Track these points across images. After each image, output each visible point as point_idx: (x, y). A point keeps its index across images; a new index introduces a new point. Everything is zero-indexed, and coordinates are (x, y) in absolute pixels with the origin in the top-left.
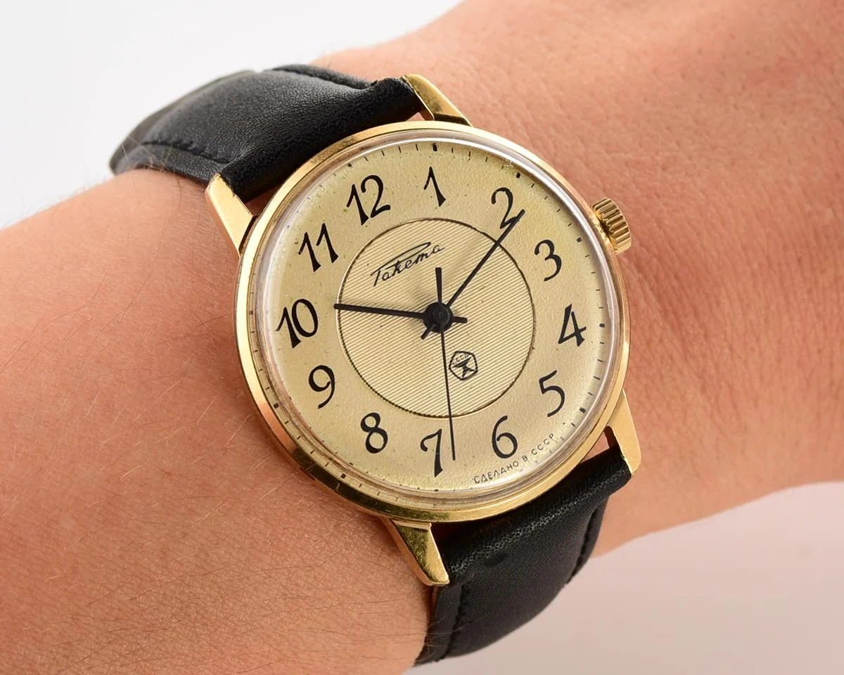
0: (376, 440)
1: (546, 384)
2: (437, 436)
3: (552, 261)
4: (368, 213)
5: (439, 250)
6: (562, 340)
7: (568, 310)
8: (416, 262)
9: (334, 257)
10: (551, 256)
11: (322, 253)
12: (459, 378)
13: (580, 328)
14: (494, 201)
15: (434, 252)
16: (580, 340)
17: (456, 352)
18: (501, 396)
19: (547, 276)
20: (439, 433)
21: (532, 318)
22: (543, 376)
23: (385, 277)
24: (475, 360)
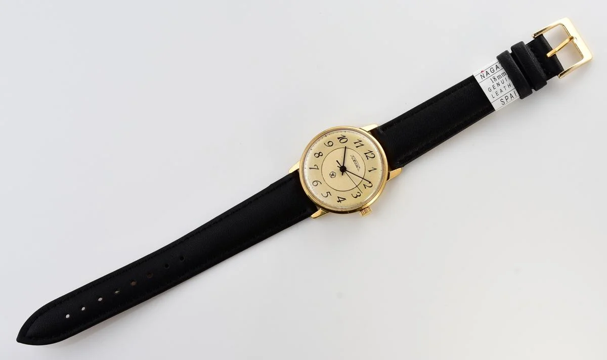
0: (317, 155)
1: (328, 193)
6: (338, 197)
7: (345, 199)
8: (356, 166)
9: (357, 147)
10: (357, 196)
11: (358, 144)
12: (330, 174)
13: (341, 202)
14: (369, 183)
16: (338, 202)
17: (336, 173)
18: (326, 183)
19: (353, 195)
20: (318, 169)
21: (344, 191)
22: (330, 193)
23: (353, 158)
24: (334, 177)
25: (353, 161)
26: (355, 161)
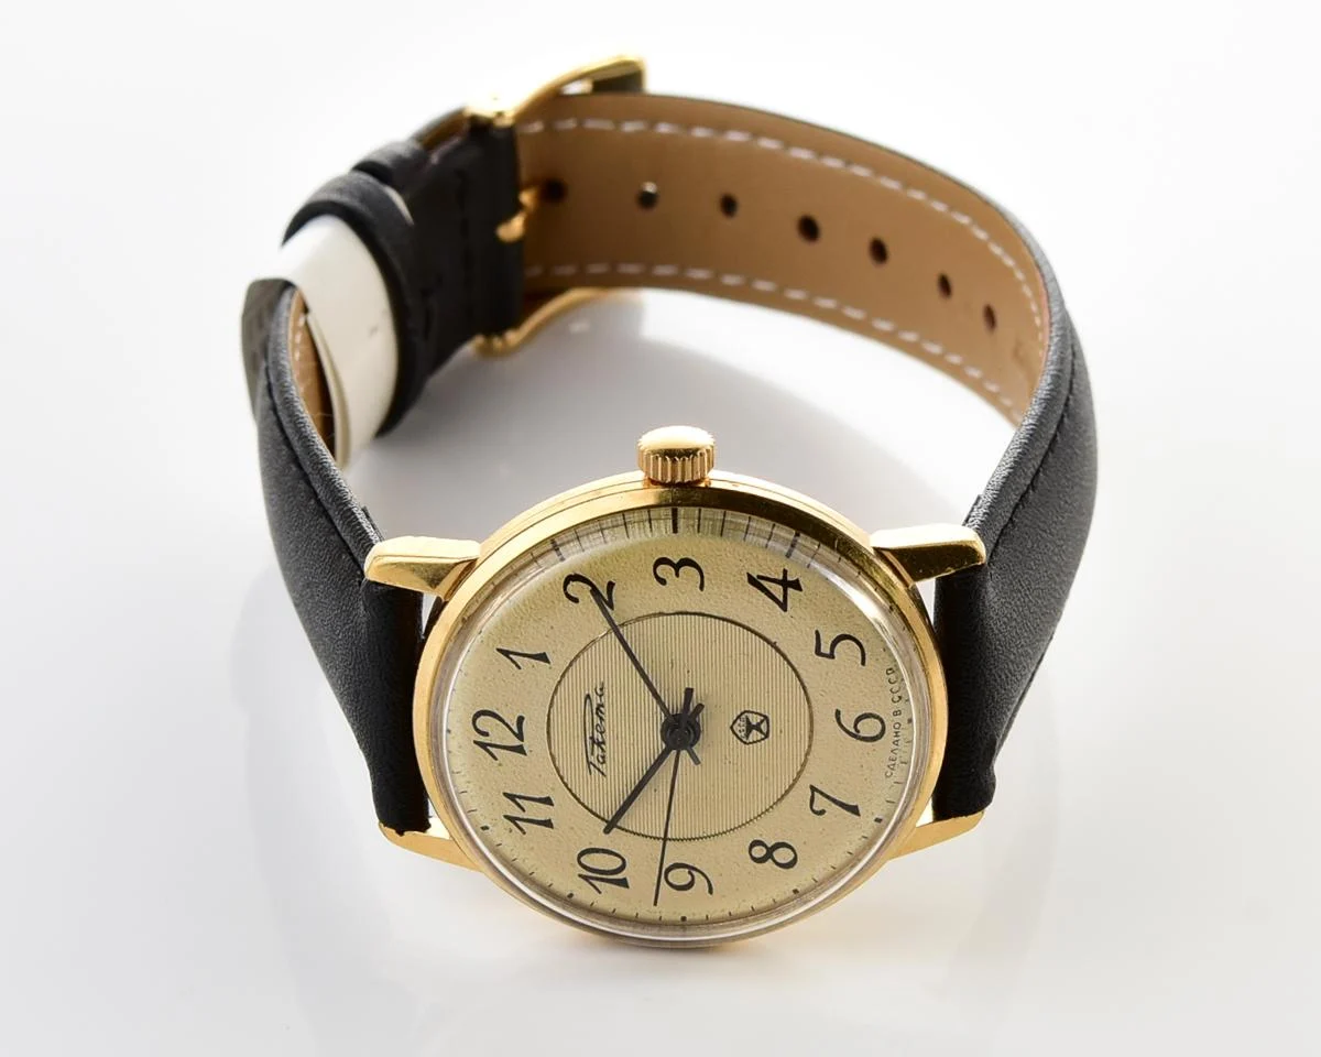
0: (783, 855)
1: (825, 649)
2: (816, 793)
3: (683, 569)
4: (517, 742)
5: (601, 689)
6: (783, 606)
7: (752, 581)
8: (601, 719)
9: (547, 801)
10: (677, 567)
11: (536, 811)
12: (763, 739)
13: (781, 577)
14: (576, 600)
15: (601, 696)
16: (796, 585)
17: (732, 728)
18: (810, 707)
19: (698, 585)
20: (813, 789)
21: (737, 627)
22: (814, 648)
23: (601, 759)
24: (752, 712)
25: (604, 743)
26: (594, 742)
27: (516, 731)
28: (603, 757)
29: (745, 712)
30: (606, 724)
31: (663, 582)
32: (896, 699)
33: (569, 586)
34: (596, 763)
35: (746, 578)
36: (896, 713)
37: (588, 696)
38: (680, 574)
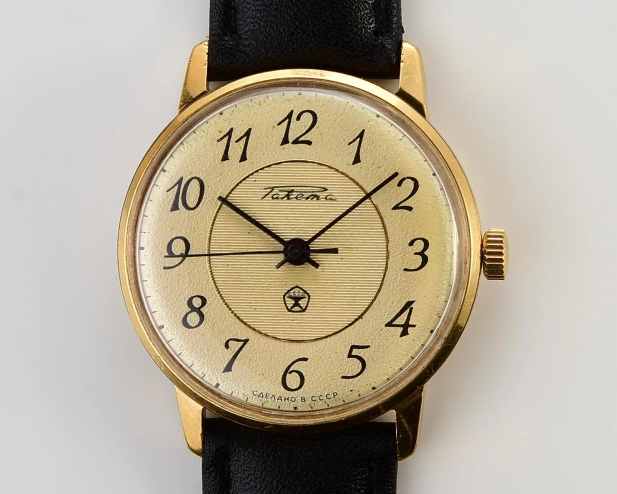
0: (194, 318)
1: (355, 352)
2: (242, 343)
3: (420, 258)
4: (291, 139)
5: (331, 199)
6: (390, 324)
7: (409, 304)
8: (307, 198)
9: (243, 158)
10: (422, 254)
11: (236, 150)
12: (287, 307)
13: (411, 323)
14: (400, 184)
15: (326, 198)
16: (404, 333)
17: (297, 287)
18: (312, 340)
19: (408, 268)
20: (246, 341)
21: (375, 293)
22: (356, 344)
23: (276, 196)
24: (308, 301)
25: (289, 199)
26: (289, 192)
27: (301, 139)
28: (277, 198)
29: (309, 296)
30: (303, 201)
31: (411, 244)
32: (314, 399)
33: (410, 180)
34: (272, 193)
35: (410, 300)
36: (303, 399)
37: (326, 190)
38: (417, 256)
